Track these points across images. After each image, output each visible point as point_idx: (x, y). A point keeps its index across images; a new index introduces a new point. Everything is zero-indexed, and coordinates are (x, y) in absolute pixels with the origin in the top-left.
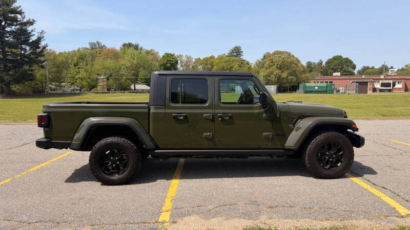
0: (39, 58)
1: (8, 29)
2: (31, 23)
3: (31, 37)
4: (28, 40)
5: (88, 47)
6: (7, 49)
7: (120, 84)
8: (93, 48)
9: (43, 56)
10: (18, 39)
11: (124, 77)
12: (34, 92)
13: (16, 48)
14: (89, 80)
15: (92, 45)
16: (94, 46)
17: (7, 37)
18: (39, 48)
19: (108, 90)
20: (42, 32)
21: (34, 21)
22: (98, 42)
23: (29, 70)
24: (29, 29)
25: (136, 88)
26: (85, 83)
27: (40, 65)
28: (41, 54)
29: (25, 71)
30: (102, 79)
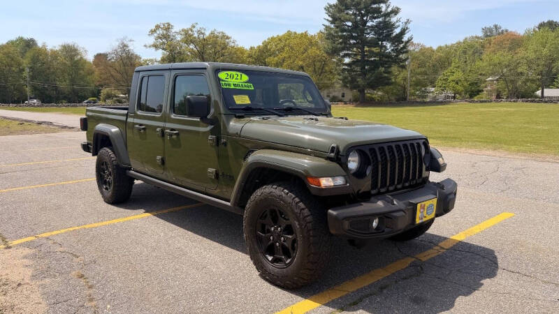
0: (401, 56)
1: (369, 24)
2: (395, 12)
3: (396, 30)
4: (391, 34)
5: (481, 34)
6: (366, 49)
7: (516, 88)
8: (487, 36)
9: (407, 52)
10: (380, 34)
11: (523, 78)
12: (398, 100)
13: (376, 45)
14: (465, 84)
15: (486, 32)
16: (488, 33)
17: (368, 34)
18: (402, 42)
19: (499, 97)
20: (408, 22)
21: (398, 9)
22: (496, 26)
23: (384, 72)
24: (394, 19)
25: (545, 95)
26: (459, 88)
27: (401, 64)
28: (404, 50)
29: (381, 74)
30: (491, 81)
